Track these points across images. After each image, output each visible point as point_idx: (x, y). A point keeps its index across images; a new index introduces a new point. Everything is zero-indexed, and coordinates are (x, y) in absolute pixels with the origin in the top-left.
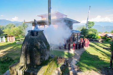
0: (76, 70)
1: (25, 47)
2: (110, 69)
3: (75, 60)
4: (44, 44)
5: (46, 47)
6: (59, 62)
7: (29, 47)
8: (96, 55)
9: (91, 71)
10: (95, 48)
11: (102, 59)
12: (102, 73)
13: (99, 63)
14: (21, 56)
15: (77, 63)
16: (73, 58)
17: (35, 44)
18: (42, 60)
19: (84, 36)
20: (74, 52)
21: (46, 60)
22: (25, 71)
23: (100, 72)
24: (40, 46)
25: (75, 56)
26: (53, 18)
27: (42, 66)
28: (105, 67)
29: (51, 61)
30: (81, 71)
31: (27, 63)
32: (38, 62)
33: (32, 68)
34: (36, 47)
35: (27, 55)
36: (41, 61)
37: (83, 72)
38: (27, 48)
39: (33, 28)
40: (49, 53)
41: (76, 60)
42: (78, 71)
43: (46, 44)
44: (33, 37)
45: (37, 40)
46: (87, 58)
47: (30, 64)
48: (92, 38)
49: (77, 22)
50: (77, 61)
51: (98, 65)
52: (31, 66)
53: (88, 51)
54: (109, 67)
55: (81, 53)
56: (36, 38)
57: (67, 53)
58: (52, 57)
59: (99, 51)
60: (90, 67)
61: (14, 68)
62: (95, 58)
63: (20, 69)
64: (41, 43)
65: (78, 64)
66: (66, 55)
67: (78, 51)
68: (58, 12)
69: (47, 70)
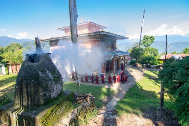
4: (50, 75)
8: (152, 90)
16: (113, 96)
18: (45, 98)
19: (137, 60)
21: (52, 97)
22: (20, 113)
24: (42, 77)
26: (83, 32)
31: (23, 103)
33: (30, 109)
34: (35, 78)
35: (22, 91)
36: (43, 99)
41: (118, 99)
43: (52, 74)
44: (31, 64)
45: (37, 69)
46: (136, 96)
49: (123, 38)
50: (118, 102)
54: (159, 108)
55: (129, 87)
58: (66, 94)
62: (149, 95)
63: (12, 112)
67: (124, 85)
68: (90, 22)
69: (52, 111)
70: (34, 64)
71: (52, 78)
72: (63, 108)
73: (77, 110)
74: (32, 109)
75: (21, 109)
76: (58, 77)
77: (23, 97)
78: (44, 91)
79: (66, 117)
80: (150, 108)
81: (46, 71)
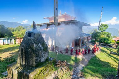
0: (79, 76)
1: (21, 47)
2: (117, 77)
4: (41, 46)
6: (58, 65)
7: (25, 48)
9: (94, 78)
10: (106, 54)
14: (18, 57)
16: (80, 63)
18: (37, 62)
20: (82, 57)
21: (42, 61)
24: (35, 47)
25: (83, 61)
26: (61, 20)
28: (112, 75)
31: (22, 64)
35: (22, 56)
36: (36, 63)
40: (45, 55)
41: (83, 66)
42: (81, 77)
44: (29, 38)
45: (33, 41)
47: (25, 65)
48: (105, 43)
49: (87, 25)
51: (104, 72)
53: (98, 57)
54: (116, 75)
55: (90, 58)
56: (33, 39)
57: (74, 57)
58: (50, 60)
60: (94, 74)
61: (11, 68)
62: (105, 64)
63: (15, 69)
65: (83, 70)
66: (73, 60)
68: (66, 14)
69: (41, 72)
70: (31, 38)
71: (42, 48)
72: (48, 70)
73: (58, 72)
74: (28, 68)
75: (21, 68)
76: (46, 48)
77: (22, 60)
78: (36, 57)
79: (50, 76)
80: (110, 75)
81: (38, 44)
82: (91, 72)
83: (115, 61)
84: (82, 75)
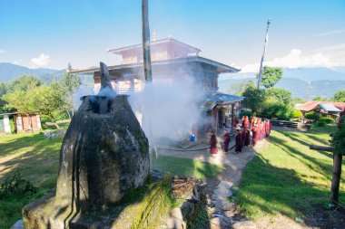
0: (230, 214)
1: (72, 147)
2: (332, 209)
3: (226, 186)
4: (133, 138)
5: (137, 147)
6: (176, 192)
7: (86, 149)
8: (289, 167)
9: (274, 218)
11: (309, 180)
12: (307, 223)
13: (298, 193)
14: (61, 177)
15: (234, 195)
16: (220, 178)
17: (103, 137)
18: (124, 188)
19: (253, 112)
20: (223, 161)
21: (137, 185)
22: (74, 221)
23: (302, 218)
24: (119, 143)
25: (227, 171)
26: (158, 56)
27: (125, 206)
28: (319, 205)
29: (154, 187)
30: (244, 217)
31: (78, 198)
32: (114, 194)
33: (95, 213)
34: (107, 146)
35: (78, 173)
36: (121, 191)
37: (251, 222)
38: (79, 150)
39: (96, 89)
41: (231, 184)
42: (237, 218)
43: (137, 138)
44: (95, 116)
45: (108, 126)
46: (261, 179)
47: (88, 200)
48: (278, 118)
49: (231, 70)
50: (231, 189)
51: (297, 199)
52: (91, 206)
53: (266, 157)
54: (330, 205)
55: (245, 162)
56: (108, 119)
57: (202, 162)
58: (156, 178)
59: (297, 156)
60: (271, 205)
61: (40, 213)
62: (287, 176)
64: (122, 133)
65: (235, 197)
66: (199, 170)
67: (236, 158)
68: (171, 39)
69: (142, 217)
70: (102, 116)
72: (157, 208)
75: (75, 210)
76: (145, 145)
77: (78, 184)
78: (123, 173)
80: (313, 206)
81: (126, 132)
82: (262, 202)
83: (310, 166)
84: (236, 212)
